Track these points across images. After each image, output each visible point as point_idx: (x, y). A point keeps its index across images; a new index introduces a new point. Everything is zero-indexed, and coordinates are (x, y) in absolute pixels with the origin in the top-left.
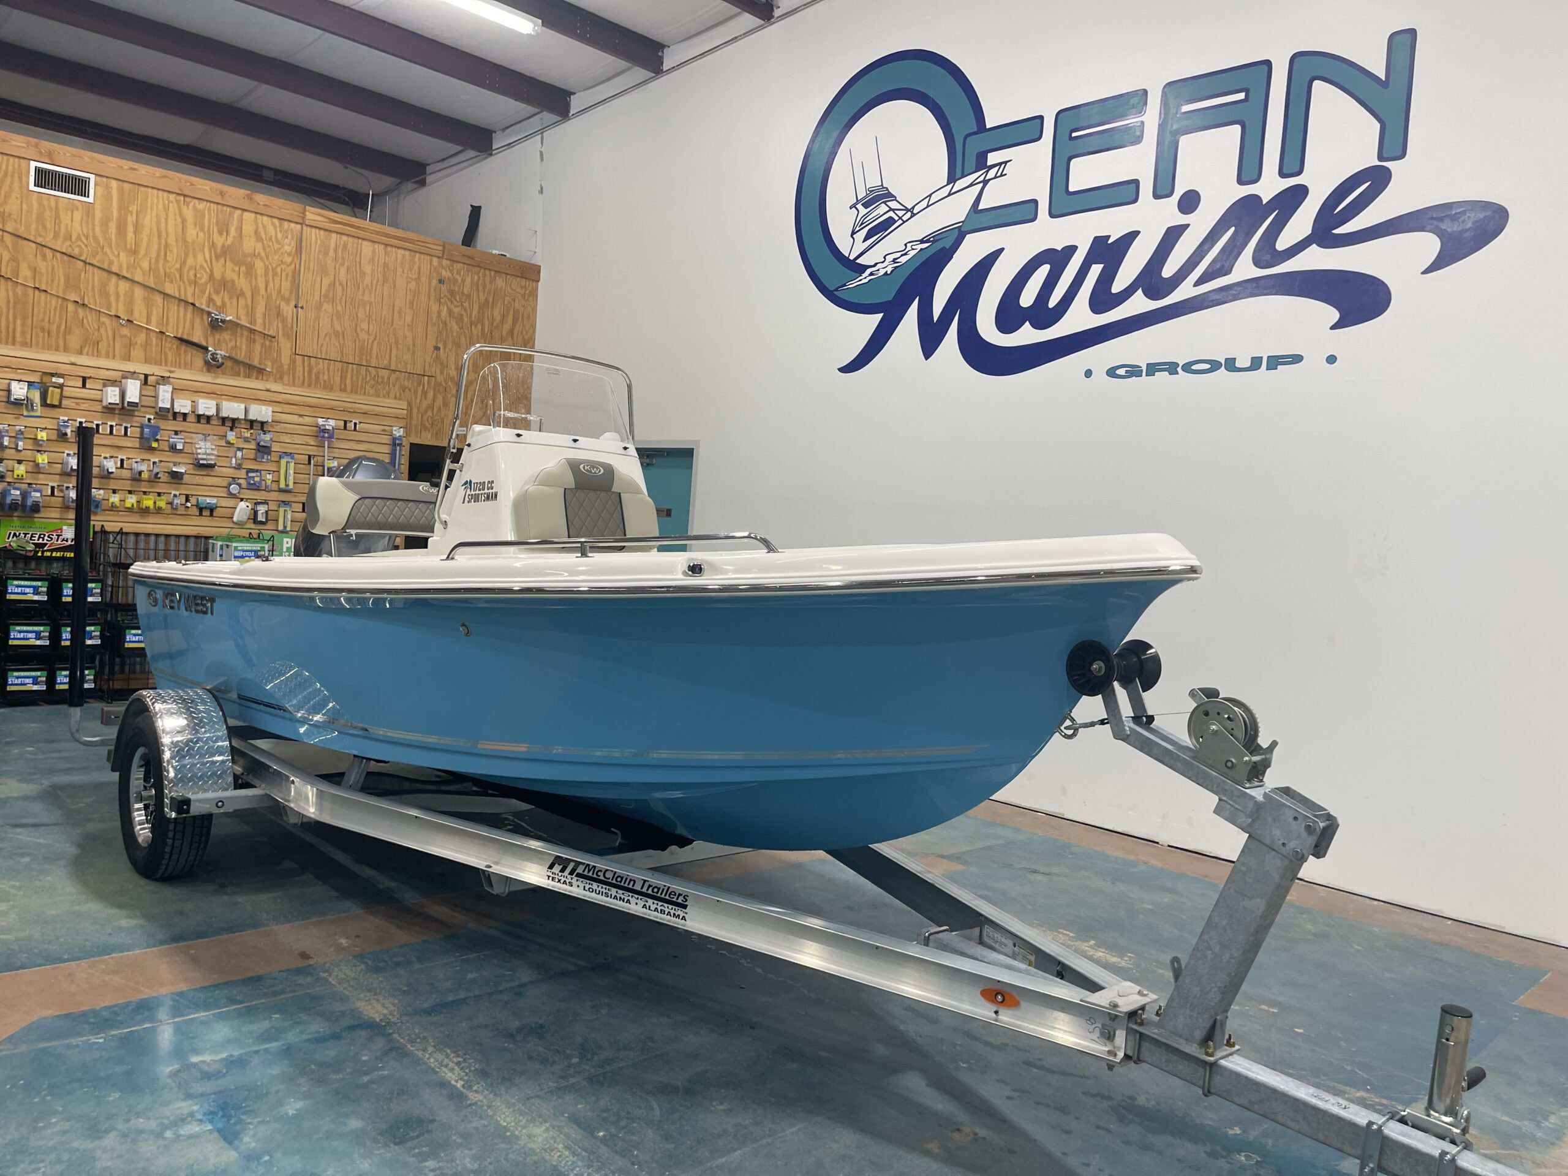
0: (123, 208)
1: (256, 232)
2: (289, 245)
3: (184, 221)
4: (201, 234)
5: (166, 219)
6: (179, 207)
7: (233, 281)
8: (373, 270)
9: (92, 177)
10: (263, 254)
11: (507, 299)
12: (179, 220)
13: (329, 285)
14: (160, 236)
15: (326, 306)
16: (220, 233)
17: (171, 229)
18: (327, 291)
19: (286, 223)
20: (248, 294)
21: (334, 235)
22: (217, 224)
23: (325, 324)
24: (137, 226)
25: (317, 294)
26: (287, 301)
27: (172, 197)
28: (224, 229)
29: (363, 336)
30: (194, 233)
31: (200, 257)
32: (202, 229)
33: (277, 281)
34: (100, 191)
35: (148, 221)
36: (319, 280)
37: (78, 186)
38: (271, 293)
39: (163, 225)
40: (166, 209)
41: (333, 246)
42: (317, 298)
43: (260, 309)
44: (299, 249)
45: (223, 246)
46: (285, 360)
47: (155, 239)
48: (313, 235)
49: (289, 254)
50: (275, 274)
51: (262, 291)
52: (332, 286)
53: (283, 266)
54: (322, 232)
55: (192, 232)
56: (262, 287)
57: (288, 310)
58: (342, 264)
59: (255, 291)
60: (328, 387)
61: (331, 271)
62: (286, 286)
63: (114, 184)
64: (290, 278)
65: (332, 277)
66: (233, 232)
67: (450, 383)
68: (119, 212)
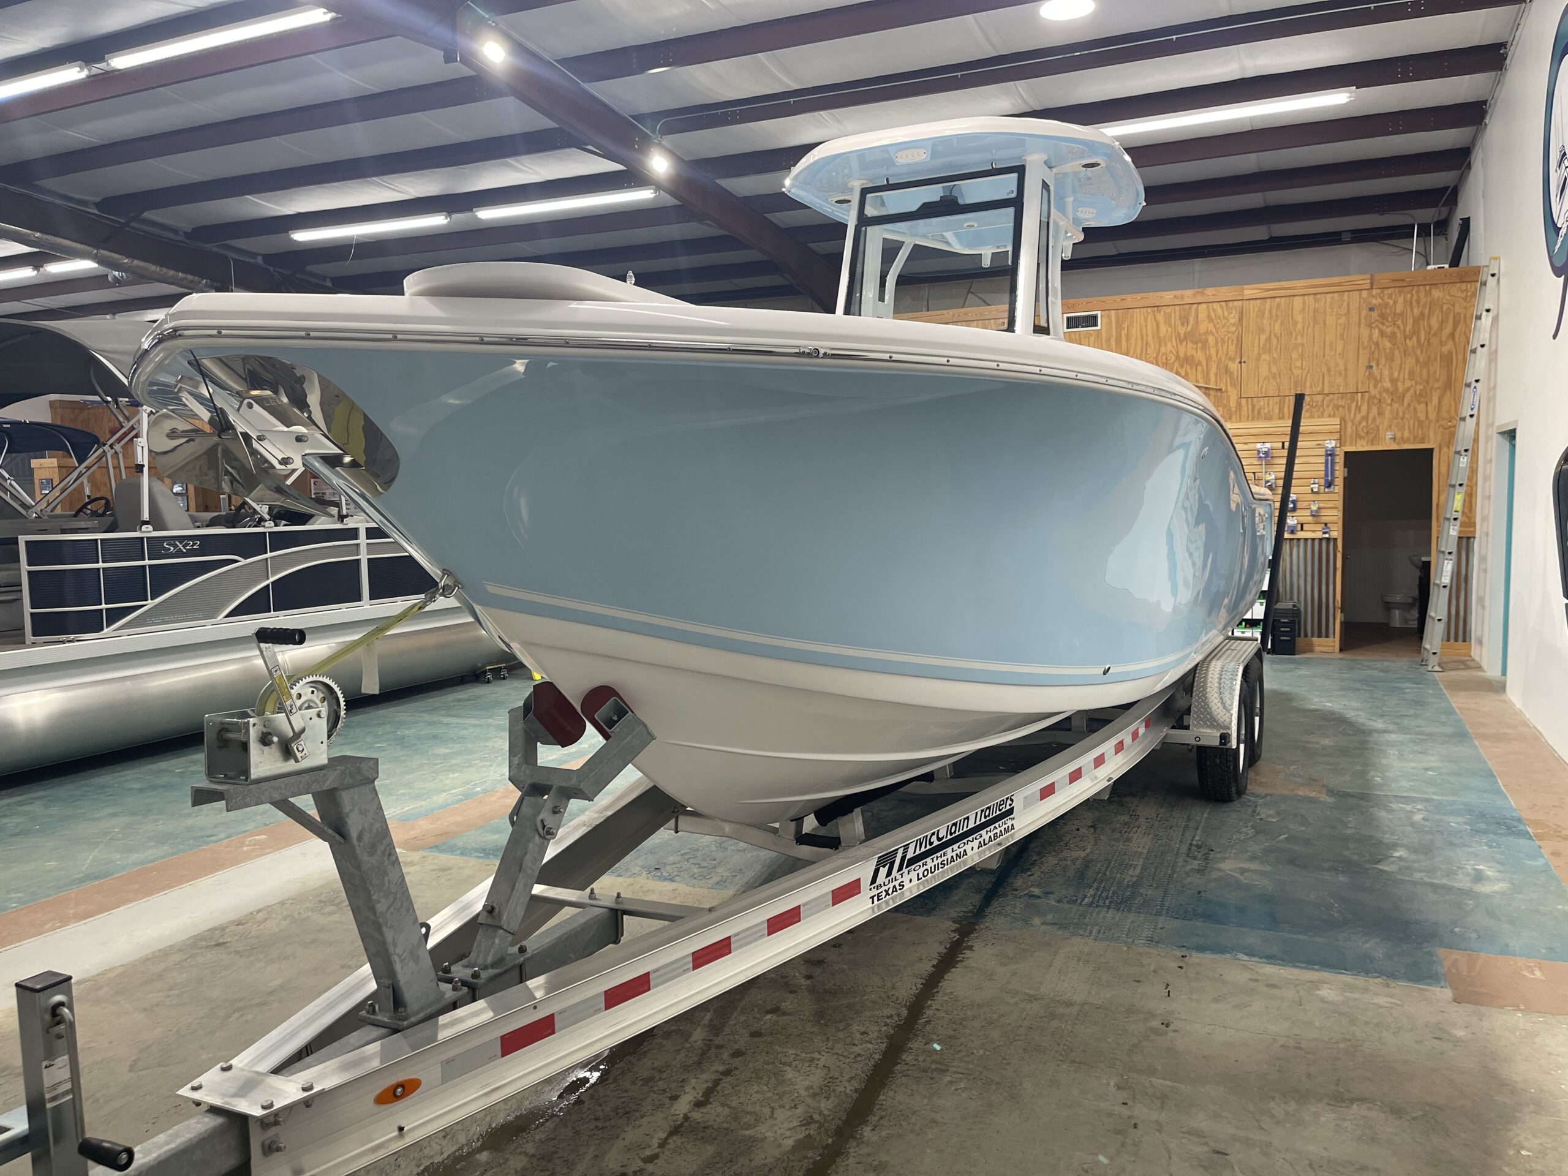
0: (1119, 327)
1: (1209, 317)
2: (1233, 318)
3: (1158, 324)
4: (1170, 329)
5: (1146, 326)
6: (1155, 316)
7: (1193, 356)
8: (1304, 318)
9: (1099, 313)
10: (1214, 331)
11: (1445, 307)
12: (1155, 324)
13: (1266, 340)
14: (1142, 338)
15: (1264, 356)
16: (1183, 324)
17: (1150, 332)
18: (1265, 345)
19: (1230, 304)
20: (1204, 363)
21: (1269, 301)
22: (1180, 319)
23: (1264, 370)
24: (1128, 336)
25: (1256, 349)
26: (1233, 360)
27: (1149, 310)
28: (1184, 321)
29: (1297, 372)
30: (1165, 330)
31: (1169, 345)
32: (1170, 326)
33: (1225, 347)
34: (1105, 320)
35: (1135, 331)
36: (1257, 338)
37: (1092, 321)
38: (1221, 359)
39: (1144, 331)
40: (1146, 320)
41: (1267, 308)
42: (1256, 352)
43: (1213, 370)
44: (1241, 319)
45: (1185, 333)
46: (1233, 404)
47: (1139, 341)
48: (1251, 306)
49: (1234, 325)
50: (1223, 342)
51: (1214, 358)
52: (1269, 339)
53: (1230, 335)
54: (1258, 301)
55: (1163, 329)
56: (1213, 353)
57: (1234, 366)
58: (1276, 321)
59: (1208, 359)
60: (1269, 418)
61: (1268, 329)
62: (1232, 348)
63: (1113, 312)
64: (1235, 342)
65: (1268, 333)
66: (1192, 320)
67: (1384, 395)
68: (1117, 330)
